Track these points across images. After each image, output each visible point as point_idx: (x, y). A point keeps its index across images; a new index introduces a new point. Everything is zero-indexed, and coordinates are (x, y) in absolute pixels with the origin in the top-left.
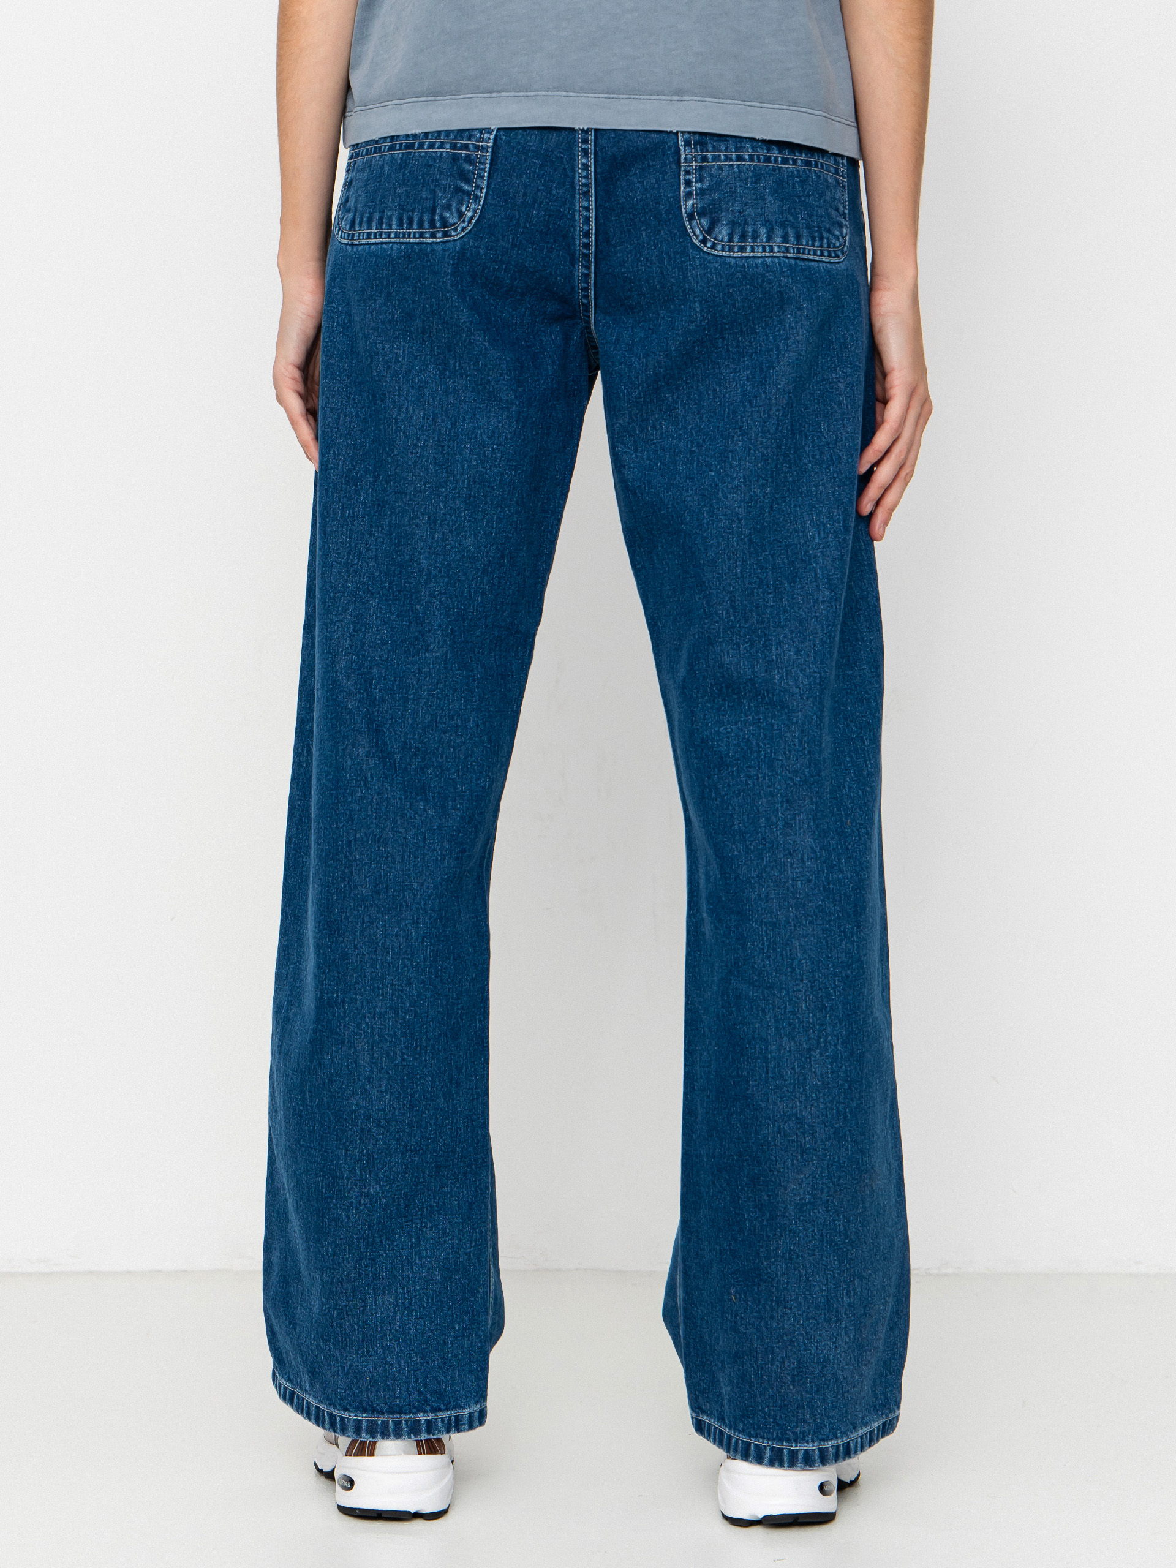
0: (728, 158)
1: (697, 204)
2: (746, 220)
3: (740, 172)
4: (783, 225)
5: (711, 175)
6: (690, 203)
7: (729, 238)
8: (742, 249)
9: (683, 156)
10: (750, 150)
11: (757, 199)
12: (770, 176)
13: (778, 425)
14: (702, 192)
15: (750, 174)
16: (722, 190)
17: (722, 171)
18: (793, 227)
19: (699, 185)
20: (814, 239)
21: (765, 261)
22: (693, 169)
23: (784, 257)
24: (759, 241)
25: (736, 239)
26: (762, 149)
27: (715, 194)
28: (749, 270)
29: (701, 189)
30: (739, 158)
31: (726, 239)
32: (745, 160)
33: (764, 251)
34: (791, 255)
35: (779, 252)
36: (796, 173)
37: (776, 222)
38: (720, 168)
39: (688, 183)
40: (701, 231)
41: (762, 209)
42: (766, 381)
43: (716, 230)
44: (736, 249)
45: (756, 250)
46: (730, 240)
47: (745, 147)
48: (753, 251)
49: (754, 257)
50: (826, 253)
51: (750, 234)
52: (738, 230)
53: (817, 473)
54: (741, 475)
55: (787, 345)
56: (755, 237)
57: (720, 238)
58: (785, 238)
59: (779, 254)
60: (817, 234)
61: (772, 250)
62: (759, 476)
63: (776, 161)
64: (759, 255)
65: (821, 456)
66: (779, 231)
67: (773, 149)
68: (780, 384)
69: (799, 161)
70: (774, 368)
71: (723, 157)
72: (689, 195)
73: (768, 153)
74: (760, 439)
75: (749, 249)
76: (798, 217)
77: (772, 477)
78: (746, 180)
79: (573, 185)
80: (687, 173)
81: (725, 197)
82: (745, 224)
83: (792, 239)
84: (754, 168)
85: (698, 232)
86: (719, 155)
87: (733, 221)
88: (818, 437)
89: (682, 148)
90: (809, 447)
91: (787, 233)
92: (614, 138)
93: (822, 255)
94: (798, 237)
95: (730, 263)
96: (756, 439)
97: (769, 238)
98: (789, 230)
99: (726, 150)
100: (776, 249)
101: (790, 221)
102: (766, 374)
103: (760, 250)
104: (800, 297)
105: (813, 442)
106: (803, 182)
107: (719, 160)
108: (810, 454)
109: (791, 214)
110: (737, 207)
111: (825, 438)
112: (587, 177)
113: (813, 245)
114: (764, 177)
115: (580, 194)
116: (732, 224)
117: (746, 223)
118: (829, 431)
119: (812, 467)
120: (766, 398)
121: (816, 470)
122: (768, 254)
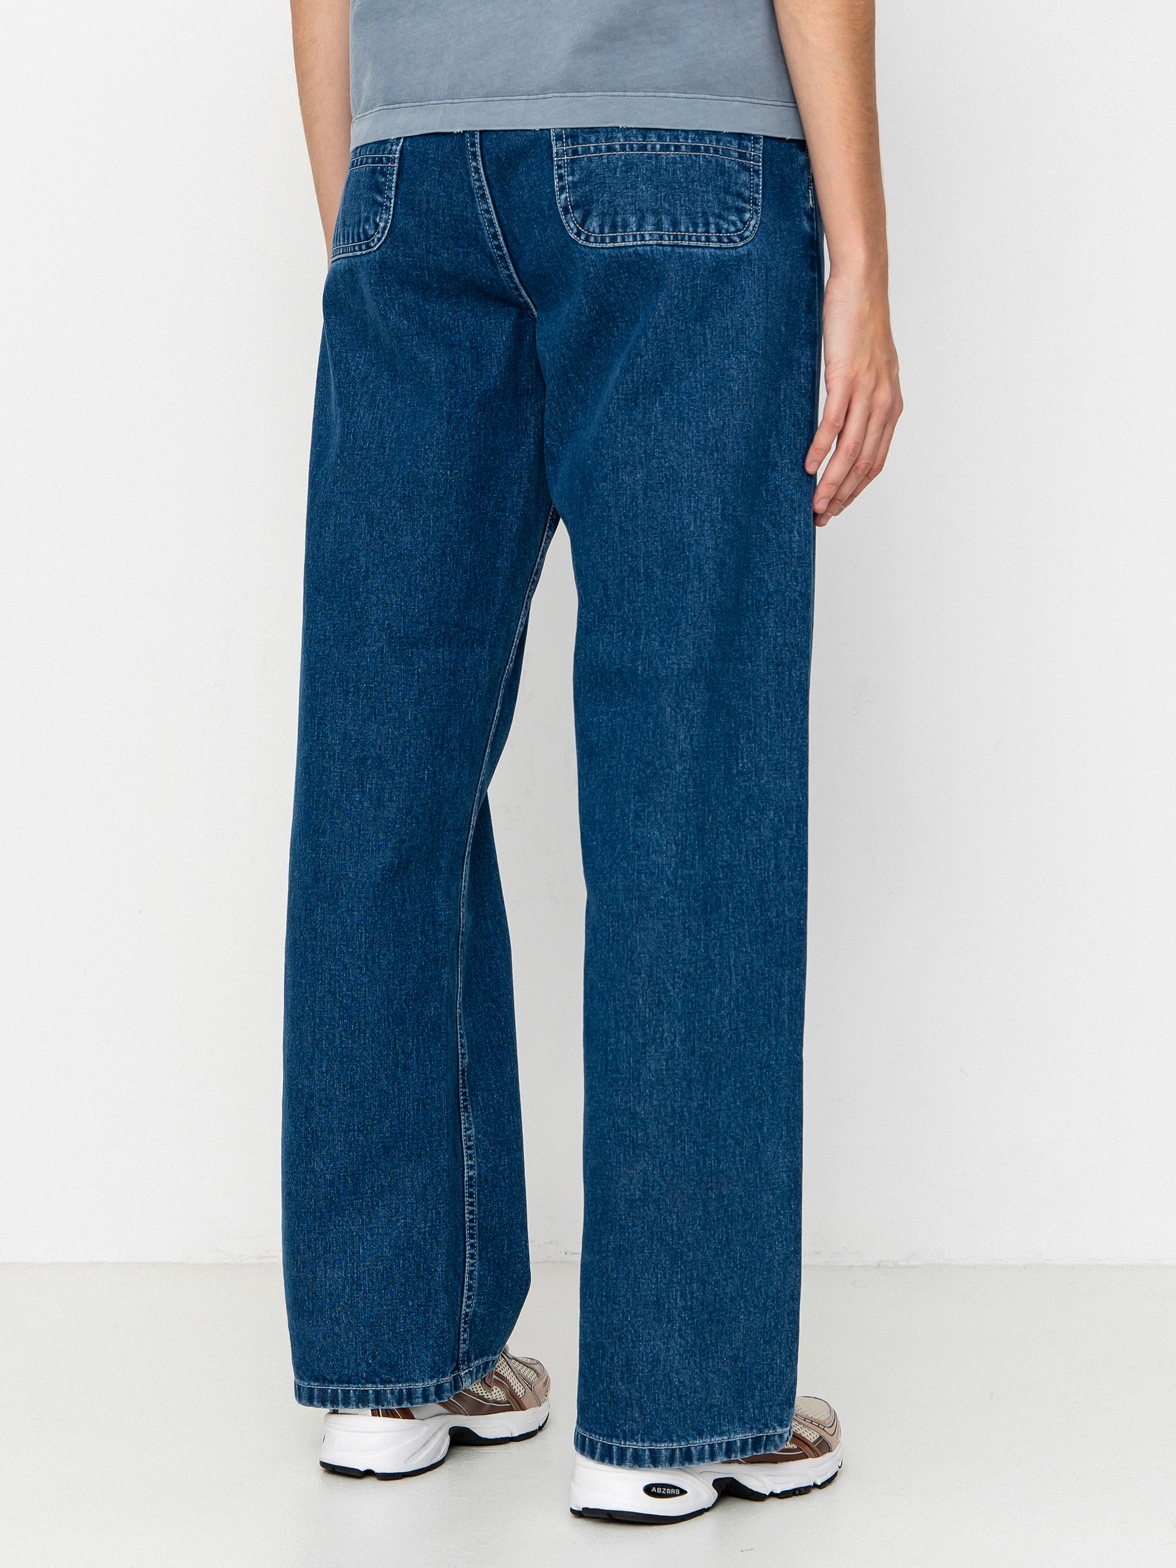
0: (598, 149)
1: (570, 197)
2: (615, 210)
3: (609, 162)
4: (655, 213)
5: (581, 168)
6: (563, 196)
7: (600, 229)
8: (614, 240)
9: (555, 150)
10: (622, 140)
11: (627, 188)
12: (643, 164)
13: (645, 413)
14: (574, 185)
15: (620, 164)
16: (592, 182)
17: (592, 162)
18: (668, 213)
19: (570, 178)
20: (695, 226)
21: (636, 250)
22: (565, 163)
23: (657, 245)
24: (629, 230)
25: (606, 230)
26: (637, 138)
27: (585, 186)
28: (623, 260)
29: (573, 182)
30: (610, 149)
31: (597, 230)
32: (615, 150)
33: (635, 239)
34: (667, 243)
35: (650, 240)
36: (678, 159)
37: (647, 210)
38: (590, 160)
39: (561, 177)
40: (575, 225)
41: (632, 197)
42: (633, 369)
43: (588, 223)
44: (607, 240)
45: (626, 240)
46: (602, 231)
47: (616, 137)
48: (623, 240)
49: (625, 247)
50: (714, 239)
51: (619, 224)
52: (608, 220)
53: (700, 458)
54: (610, 463)
55: (656, 334)
56: (625, 227)
57: (592, 230)
58: (658, 226)
59: (651, 242)
60: (700, 220)
61: (643, 238)
62: (626, 463)
63: (653, 148)
64: (631, 244)
65: (705, 442)
66: (651, 219)
67: (650, 137)
68: (648, 374)
69: (683, 147)
70: (642, 357)
71: (592, 149)
72: (562, 189)
73: (644, 141)
74: (627, 427)
75: (619, 239)
76: (677, 204)
77: (641, 463)
78: (615, 169)
79: (471, 190)
80: (560, 167)
81: (594, 188)
82: (614, 215)
83: (666, 225)
84: (625, 157)
85: (572, 225)
86: (589, 147)
87: (603, 212)
88: (705, 423)
89: (554, 143)
90: (693, 432)
91: (660, 220)
92: (496, 139)
93: (708, 239)
94: (675, 224)
95: (604, 254)
96: (623, 427)
97: (640, 227)
98: (663, 217)
99: (597, 141)
100: (647, 238)
101: (665, 208)
102: (633, 361)
103: (631, 239)
104: (671, 285)
105: (698, 427)
106: (686, 169)
107: (589, 152)
108: (694, 440)
109: (668, 202)
110: (606, 197)
111: (712, 423)
112: (479, 180)
113: (695, 231)
114: (637, 166)
115: (478, 198)
116: (603, 215)
117: (616, 213)
118: (717, 417)
119: (695, 453)
120: (633, 386)
121: (700, 456)
122: (639, 243)
